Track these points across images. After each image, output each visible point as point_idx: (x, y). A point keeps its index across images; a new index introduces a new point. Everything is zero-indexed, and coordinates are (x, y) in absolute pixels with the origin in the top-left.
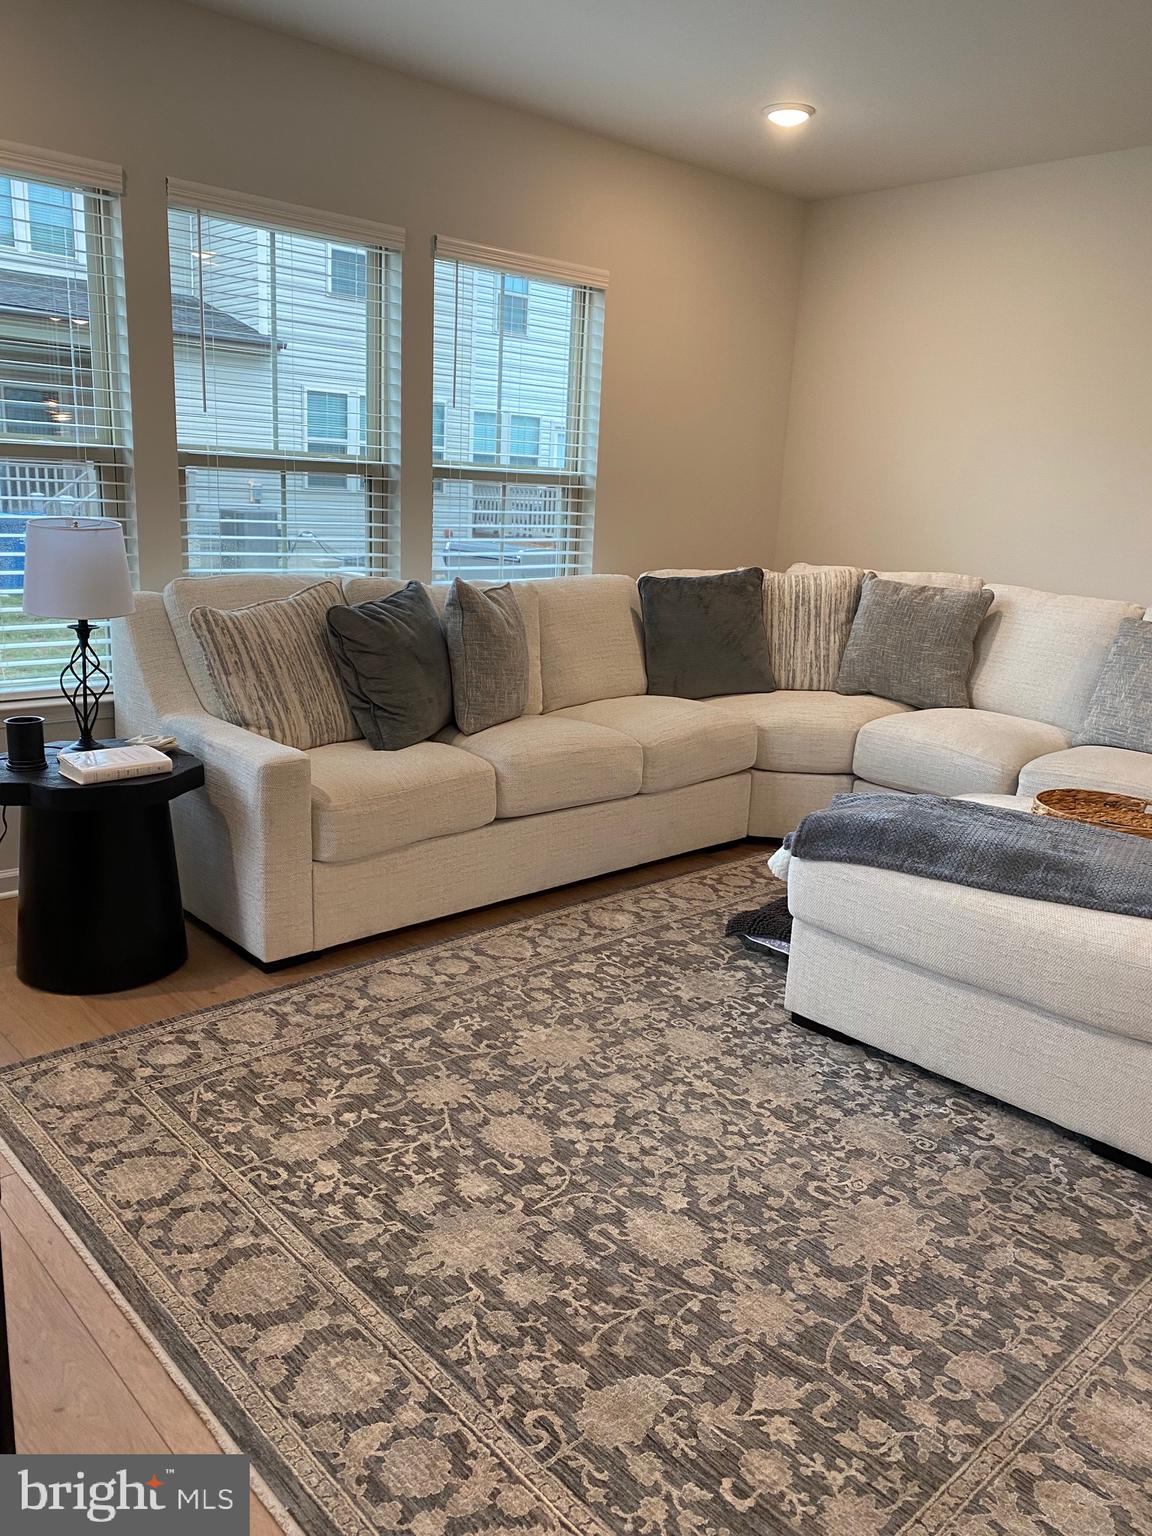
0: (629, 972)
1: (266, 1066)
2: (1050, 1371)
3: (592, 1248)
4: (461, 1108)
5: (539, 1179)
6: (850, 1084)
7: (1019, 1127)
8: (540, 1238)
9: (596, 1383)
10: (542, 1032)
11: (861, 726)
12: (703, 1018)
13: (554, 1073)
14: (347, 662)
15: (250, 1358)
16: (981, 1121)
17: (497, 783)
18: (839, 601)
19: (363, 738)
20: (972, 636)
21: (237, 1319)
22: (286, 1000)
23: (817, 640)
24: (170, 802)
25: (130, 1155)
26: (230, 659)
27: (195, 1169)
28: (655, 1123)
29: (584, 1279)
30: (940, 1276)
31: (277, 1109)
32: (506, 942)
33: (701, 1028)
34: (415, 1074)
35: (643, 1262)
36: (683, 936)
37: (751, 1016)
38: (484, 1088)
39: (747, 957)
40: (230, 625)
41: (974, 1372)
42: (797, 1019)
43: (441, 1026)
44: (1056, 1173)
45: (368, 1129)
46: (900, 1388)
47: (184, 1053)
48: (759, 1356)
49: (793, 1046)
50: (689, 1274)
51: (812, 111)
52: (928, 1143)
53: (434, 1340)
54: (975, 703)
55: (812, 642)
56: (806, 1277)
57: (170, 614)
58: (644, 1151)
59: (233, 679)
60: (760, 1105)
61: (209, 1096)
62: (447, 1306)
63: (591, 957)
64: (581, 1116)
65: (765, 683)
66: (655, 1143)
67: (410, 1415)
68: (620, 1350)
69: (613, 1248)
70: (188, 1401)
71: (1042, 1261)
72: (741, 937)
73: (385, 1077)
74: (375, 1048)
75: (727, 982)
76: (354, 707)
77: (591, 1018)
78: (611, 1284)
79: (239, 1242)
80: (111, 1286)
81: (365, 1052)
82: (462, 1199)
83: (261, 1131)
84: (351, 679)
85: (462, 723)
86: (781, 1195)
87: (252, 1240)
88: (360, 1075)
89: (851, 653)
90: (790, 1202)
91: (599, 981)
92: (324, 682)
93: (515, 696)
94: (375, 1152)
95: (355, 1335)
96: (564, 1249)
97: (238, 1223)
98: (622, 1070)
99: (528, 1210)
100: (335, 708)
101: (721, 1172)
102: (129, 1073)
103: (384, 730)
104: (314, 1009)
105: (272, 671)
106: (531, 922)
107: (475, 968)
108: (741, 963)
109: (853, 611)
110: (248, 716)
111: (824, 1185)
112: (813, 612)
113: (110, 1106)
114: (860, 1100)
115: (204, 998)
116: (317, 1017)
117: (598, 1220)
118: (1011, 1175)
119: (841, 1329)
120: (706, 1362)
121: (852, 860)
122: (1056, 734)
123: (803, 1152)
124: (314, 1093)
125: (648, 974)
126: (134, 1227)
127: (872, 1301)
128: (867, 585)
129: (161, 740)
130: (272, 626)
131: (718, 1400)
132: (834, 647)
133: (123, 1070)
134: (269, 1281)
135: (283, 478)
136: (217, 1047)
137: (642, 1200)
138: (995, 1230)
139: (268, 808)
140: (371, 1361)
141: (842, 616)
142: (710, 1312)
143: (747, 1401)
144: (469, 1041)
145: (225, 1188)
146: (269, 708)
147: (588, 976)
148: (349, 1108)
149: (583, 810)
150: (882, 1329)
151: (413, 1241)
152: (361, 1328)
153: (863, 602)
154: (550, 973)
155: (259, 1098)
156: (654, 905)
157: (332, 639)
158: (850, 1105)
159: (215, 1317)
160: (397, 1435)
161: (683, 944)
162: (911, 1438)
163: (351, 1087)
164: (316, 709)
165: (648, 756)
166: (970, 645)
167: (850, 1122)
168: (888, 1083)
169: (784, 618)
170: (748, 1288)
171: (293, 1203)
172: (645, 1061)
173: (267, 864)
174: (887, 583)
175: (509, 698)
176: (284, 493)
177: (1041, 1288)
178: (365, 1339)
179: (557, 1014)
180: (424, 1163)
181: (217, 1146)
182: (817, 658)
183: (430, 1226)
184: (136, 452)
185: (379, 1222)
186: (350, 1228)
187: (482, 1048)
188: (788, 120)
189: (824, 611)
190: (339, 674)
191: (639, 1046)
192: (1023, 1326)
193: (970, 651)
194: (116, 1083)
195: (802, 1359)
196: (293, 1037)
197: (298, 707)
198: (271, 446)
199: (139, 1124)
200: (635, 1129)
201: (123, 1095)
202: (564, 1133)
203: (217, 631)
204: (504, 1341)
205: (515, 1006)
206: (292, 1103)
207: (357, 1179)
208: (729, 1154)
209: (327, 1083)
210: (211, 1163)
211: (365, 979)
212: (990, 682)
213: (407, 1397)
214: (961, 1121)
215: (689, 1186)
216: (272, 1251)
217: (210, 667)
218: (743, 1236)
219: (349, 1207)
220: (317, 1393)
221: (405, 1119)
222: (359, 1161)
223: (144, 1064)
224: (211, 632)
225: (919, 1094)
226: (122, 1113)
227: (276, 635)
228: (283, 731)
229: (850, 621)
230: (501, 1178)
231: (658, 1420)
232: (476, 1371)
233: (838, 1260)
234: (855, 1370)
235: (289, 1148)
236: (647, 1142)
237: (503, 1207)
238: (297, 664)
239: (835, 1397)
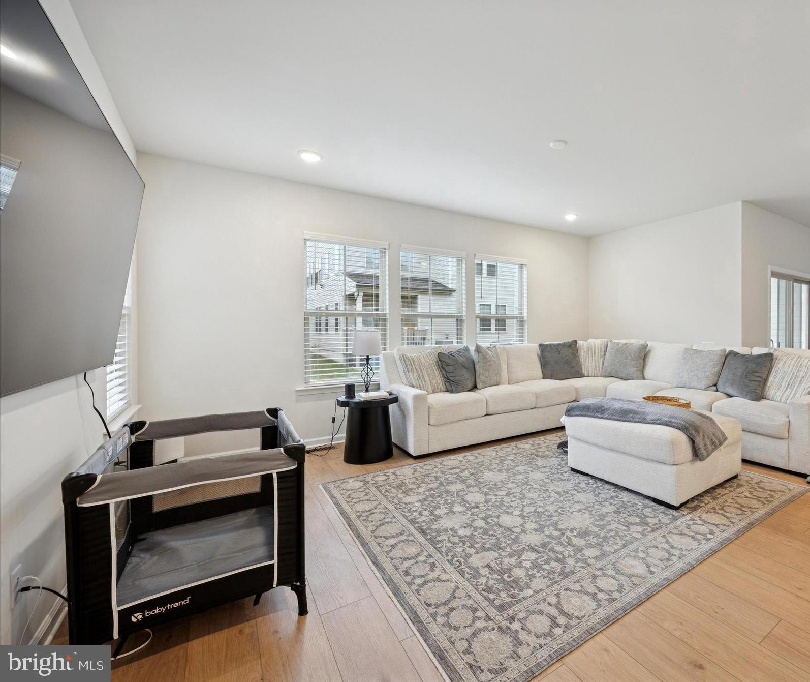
0: (524, 459)
1: (407, 481)
2: (614, 552)
3: (487, 523)
4: (461, 491)
5: (477, 507)
6: (583, 485)
7: (632, 496)
8: (474, 520)
9: (477, 553)
10: (491, 473)
11: (607, 386)
12: (543, 470)
13: (491, 483)
14: (443, 368)
15: (381, 545)
16: (620, 494)
17: (487, 402)
18: (601, 349)
19: (448, 391)
20: (643, 357)
21: (381, 537)
22: (418, 466)
23: (595, 361)
24: (389, 406)
25: (363, 501)
26: (410, 368)
27: (380, 504)
28: (518, 495)
29: (482, 530)
30: (591, 531)
31: (407, 491)
32: (489, 452)
33: (541, 472)
34: (449, 483)
35: (501, 527)
36: (545, 450)
37: (558, 469)
38: (469, 486)
39: (563, 454)
40: (410, 358)
41: (590, 553)
42: (573, 470)
43: (461, 472)
44: (638, 507)
45: (432, 496)
46: (567, 556)
47: (385, 478)
48: (527, 548)
49: (569, 476)
50: (514, 530)
51: (577, 215)
52: (601, 500)
53: (434, 543)
54: (646, 378)
55: (594, 362)
56: (549, 531)
57: (396, 357)
58: (512, 501)
59: (410, 374)
60: (552, 491)
61: (389, 488)
62: (440, 535)
63: (514, 455)
64: (496, 493)
65: (580, 375)
66: (516, 499)
67: (421, 558)
68: (487, 546)
69: (494, 523)
70: (363, 555)
71: (624, 527)
72: (562, 449)
73: (441, 484)
74: (440, 477)
75: (555, 461)
76: (445, 382)
77: (507, 470)
78: (490, 531)
79: (387, 520)
80: (349, 529)
81: (436, 478)
82: (453, 512)
83: (400, 496)
84: (444, 373)
85: (478, 386)
86: (549, 512)
87: (390, 520)
88: (434, 483)
89: (606, 364)
90: (552, 513)
91: (514, 461)
92: (436, 374)
93: (495, 378)
94: (432, 501)
95: (412, 541)
96: (480, 523)
97: (388, 516)
98: (512, 482)
99: (472, 514)
100: (440, 382)
101: (533, 506)
102: (368, 483)
103: (454, 388)
104: (425, 468)
105: (421, 371)
106: (498, 447)
107: (477, 458)
108: (561, 456)
109: (605, 351)
110: (414, 384)
111: (564, 509)
112: (593, 352)
113: (360, 490)
114: (584, 489)
115: (395, 465)
116: (426, 469)
117: (492, 517)
118: (624, 507)
119: (555, 542)
120: (511, 549)
121: (581, 415)
122: (669, 385)
123: (561, 502)
124: (419, 486)
125: (530, 459)
126: (358, 517)
127: (567, 536)
128: (609, 343)
129: (388, 390)
130: (422, 359)
131: (511, 557)
132: (601, 363)
133: (366, 481)
134: (392, 529)
135: (432, 320)
136: (395, 476)
137: (507, 513)
138: (612, 520)
139: (415, 408)
140: (415, 547)
141: (603, 354)
142: (517, 537)
143: (519, 557)
144: (469, 475)
145: (387, 508)
146: (420, 382)
147: (511, 460)
148: (428, 491)
149: (516, 413)
150: (567, 543)
151: (436, 521)
152: (415, 540)
153: (608, 349)
154: (499, 459)
155: (403, 489)
156: (539, 442)
157: (439, 362)
158: (581, 490)
159: (375, 537)
160: (417, 562)
161: (544, 452)
162: (565, 567)
163: (430, 486)
164: (434, 382)
165: (537, 396)
166: (643, 361)
167: (579, 495)
168: (595, 485)
169: (585, 355)
170: (531, 533)
171: (404, 512)
172: (520, 480)
173: (414, 425)
174: (615, 343)
175: (494, 379)
176: (432, 324)
177: (621, 534)
178: (415, 542)
179: (497, 469)
180: (446, 503)
181: (387, 499)
182: (596, 366)
183: (442, 518)
184: (389, 314)
185: (427, 516)
186: (419, 518)
187: (472, 477)
188: (571, 217)
189: (597, 352)
190: (441, 372)
191: (521, 477)
192: (611, 542)
193: (642, 362)
194: (364, 484)
195: (540, 549)
196: (417, 474)
197: (429, 382)
198: (428, 311)
199: (367, 494)
200: (511, 496)
201: (365, 487)
202: (489, 497)
203: (406, 360)
204: (454, 543)
205: (486, 467)
206: (411, 490)
207: (424, 507)
208: (537, 502)
209: (423, 485)
210: (385, 502)
211: (443, 461)
212: (649, 371)
213: (422, 555)
214: (614, 494)
215: (522, 510)
216: (395, 522)
217: (404, 371)
218: (534, 521)
219: (420, 513)
220: (397, 553)
221: (443, 493)
222: (426, 503)
223: (372, 480)
224: (404, 360)
225: (604, 488)
226: (363, 491)
227: (423, 361)
228: (424, 388)
229: (605, 355)
230: (466, 507)
231: (492, 561)
232: (444, 549)
233: (560, 527)
234: (554, 551)
235: (407, 500)
236: (513, 499)
237: (465, 513)
238: (429, 369)
239: (546, 557)
